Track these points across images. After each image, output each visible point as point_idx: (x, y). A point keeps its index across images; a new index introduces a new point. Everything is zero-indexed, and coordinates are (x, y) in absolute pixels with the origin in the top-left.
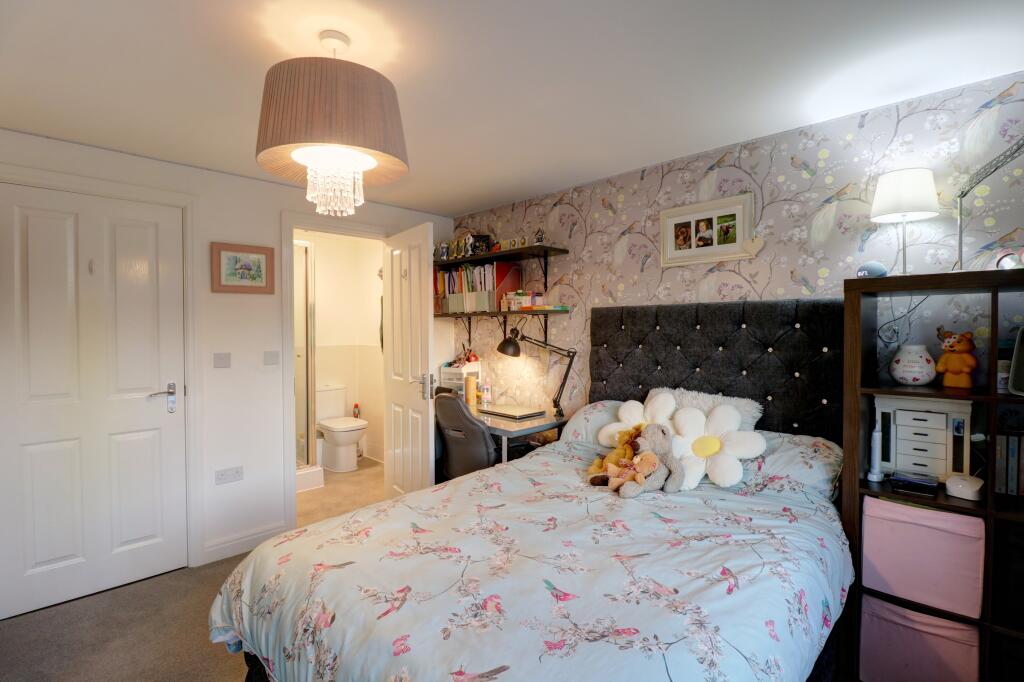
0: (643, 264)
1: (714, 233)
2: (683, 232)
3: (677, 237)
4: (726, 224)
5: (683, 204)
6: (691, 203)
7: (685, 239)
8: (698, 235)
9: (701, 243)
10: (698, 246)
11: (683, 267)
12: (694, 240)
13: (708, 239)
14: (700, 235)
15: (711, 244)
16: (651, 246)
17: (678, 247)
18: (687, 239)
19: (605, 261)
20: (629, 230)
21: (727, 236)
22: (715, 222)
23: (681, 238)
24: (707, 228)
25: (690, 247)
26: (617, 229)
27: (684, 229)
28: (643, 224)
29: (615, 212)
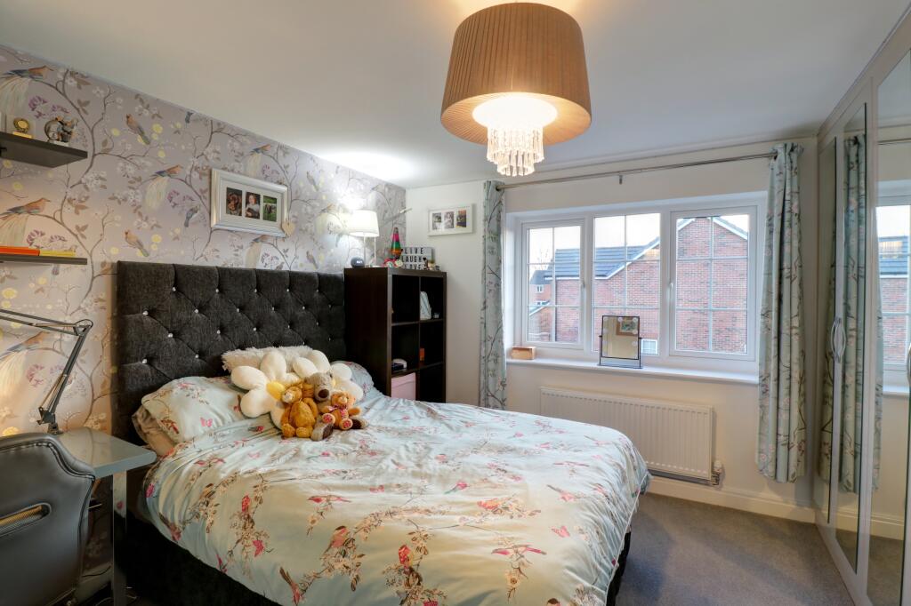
0: (188, 218)
1: (261, 208)
2: (234, 200)
3: (228, 201)
4: (270, 204)
5: (233, 171)
6: (239, 172)
7: (236, 205)
8: (248, 206)
9: (250, 214)
10: (247, 216)
11: (232, 231)
12: (244, 209)
13: (255, 212)
14: (250, 206)
15: (258, 217)
16: (197, 202)
17: (229, 211)
18: (238, 206)
19: (130, 200)
20: (169, 172)
21: (270, 215)
22: (262, 199)
23: (232, 203)
24: (256, 203)
25: (240, 215)
26: (150, 166)
27: (236, 196)
28: (188, 173)
29: (148, 142)
